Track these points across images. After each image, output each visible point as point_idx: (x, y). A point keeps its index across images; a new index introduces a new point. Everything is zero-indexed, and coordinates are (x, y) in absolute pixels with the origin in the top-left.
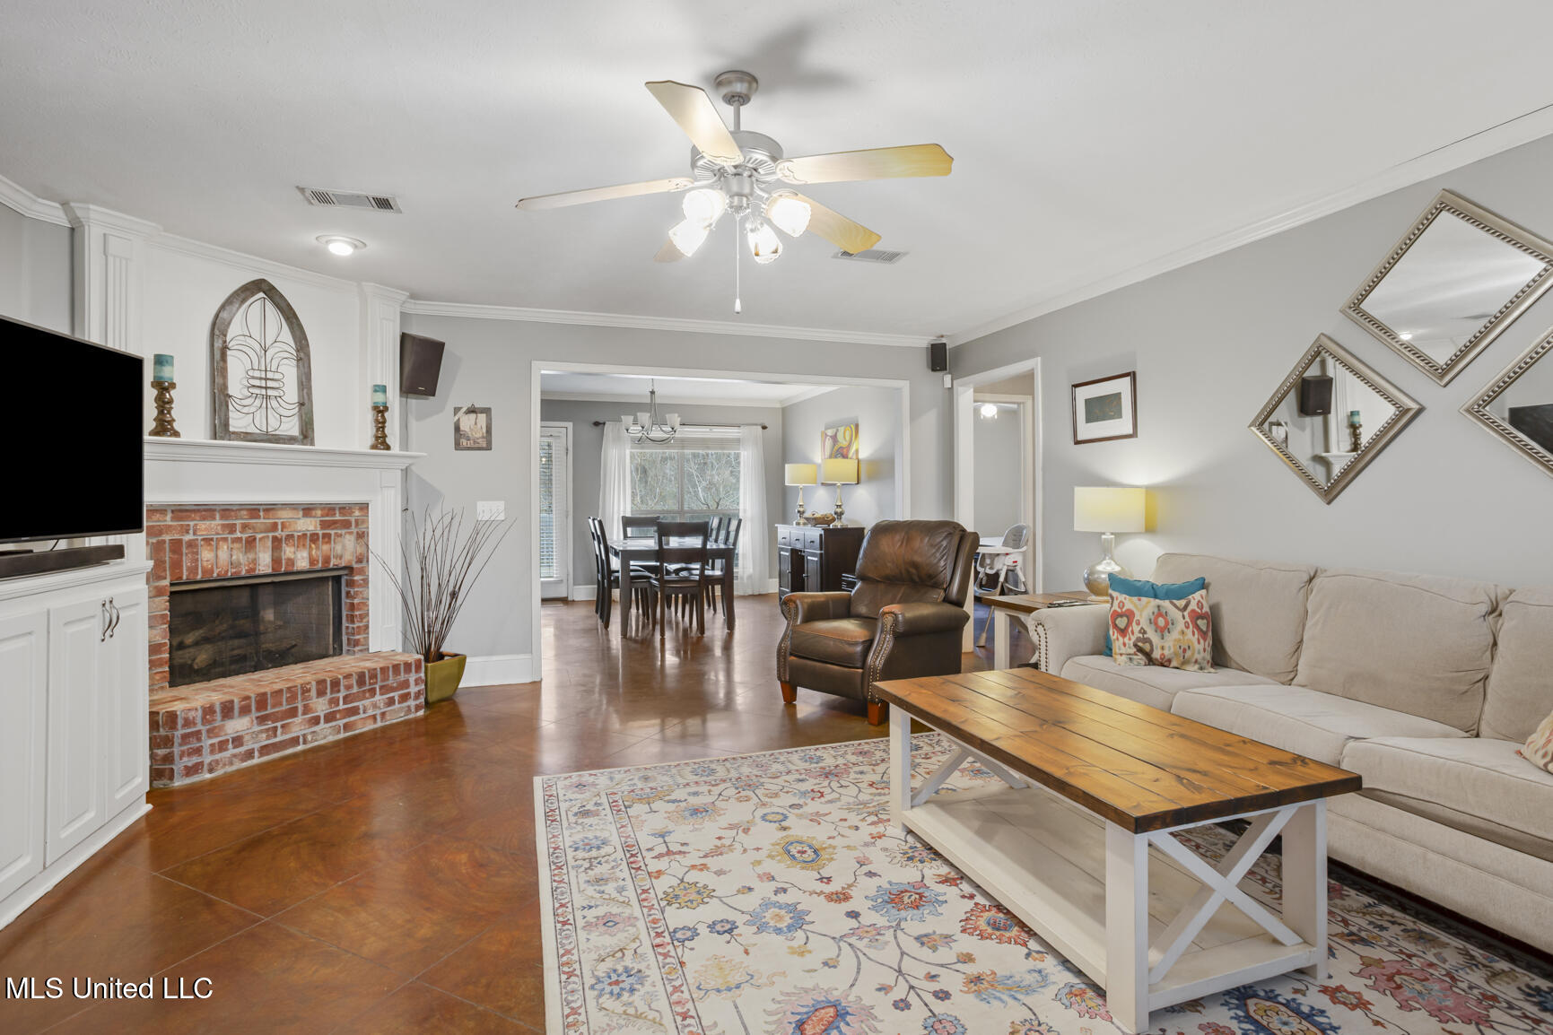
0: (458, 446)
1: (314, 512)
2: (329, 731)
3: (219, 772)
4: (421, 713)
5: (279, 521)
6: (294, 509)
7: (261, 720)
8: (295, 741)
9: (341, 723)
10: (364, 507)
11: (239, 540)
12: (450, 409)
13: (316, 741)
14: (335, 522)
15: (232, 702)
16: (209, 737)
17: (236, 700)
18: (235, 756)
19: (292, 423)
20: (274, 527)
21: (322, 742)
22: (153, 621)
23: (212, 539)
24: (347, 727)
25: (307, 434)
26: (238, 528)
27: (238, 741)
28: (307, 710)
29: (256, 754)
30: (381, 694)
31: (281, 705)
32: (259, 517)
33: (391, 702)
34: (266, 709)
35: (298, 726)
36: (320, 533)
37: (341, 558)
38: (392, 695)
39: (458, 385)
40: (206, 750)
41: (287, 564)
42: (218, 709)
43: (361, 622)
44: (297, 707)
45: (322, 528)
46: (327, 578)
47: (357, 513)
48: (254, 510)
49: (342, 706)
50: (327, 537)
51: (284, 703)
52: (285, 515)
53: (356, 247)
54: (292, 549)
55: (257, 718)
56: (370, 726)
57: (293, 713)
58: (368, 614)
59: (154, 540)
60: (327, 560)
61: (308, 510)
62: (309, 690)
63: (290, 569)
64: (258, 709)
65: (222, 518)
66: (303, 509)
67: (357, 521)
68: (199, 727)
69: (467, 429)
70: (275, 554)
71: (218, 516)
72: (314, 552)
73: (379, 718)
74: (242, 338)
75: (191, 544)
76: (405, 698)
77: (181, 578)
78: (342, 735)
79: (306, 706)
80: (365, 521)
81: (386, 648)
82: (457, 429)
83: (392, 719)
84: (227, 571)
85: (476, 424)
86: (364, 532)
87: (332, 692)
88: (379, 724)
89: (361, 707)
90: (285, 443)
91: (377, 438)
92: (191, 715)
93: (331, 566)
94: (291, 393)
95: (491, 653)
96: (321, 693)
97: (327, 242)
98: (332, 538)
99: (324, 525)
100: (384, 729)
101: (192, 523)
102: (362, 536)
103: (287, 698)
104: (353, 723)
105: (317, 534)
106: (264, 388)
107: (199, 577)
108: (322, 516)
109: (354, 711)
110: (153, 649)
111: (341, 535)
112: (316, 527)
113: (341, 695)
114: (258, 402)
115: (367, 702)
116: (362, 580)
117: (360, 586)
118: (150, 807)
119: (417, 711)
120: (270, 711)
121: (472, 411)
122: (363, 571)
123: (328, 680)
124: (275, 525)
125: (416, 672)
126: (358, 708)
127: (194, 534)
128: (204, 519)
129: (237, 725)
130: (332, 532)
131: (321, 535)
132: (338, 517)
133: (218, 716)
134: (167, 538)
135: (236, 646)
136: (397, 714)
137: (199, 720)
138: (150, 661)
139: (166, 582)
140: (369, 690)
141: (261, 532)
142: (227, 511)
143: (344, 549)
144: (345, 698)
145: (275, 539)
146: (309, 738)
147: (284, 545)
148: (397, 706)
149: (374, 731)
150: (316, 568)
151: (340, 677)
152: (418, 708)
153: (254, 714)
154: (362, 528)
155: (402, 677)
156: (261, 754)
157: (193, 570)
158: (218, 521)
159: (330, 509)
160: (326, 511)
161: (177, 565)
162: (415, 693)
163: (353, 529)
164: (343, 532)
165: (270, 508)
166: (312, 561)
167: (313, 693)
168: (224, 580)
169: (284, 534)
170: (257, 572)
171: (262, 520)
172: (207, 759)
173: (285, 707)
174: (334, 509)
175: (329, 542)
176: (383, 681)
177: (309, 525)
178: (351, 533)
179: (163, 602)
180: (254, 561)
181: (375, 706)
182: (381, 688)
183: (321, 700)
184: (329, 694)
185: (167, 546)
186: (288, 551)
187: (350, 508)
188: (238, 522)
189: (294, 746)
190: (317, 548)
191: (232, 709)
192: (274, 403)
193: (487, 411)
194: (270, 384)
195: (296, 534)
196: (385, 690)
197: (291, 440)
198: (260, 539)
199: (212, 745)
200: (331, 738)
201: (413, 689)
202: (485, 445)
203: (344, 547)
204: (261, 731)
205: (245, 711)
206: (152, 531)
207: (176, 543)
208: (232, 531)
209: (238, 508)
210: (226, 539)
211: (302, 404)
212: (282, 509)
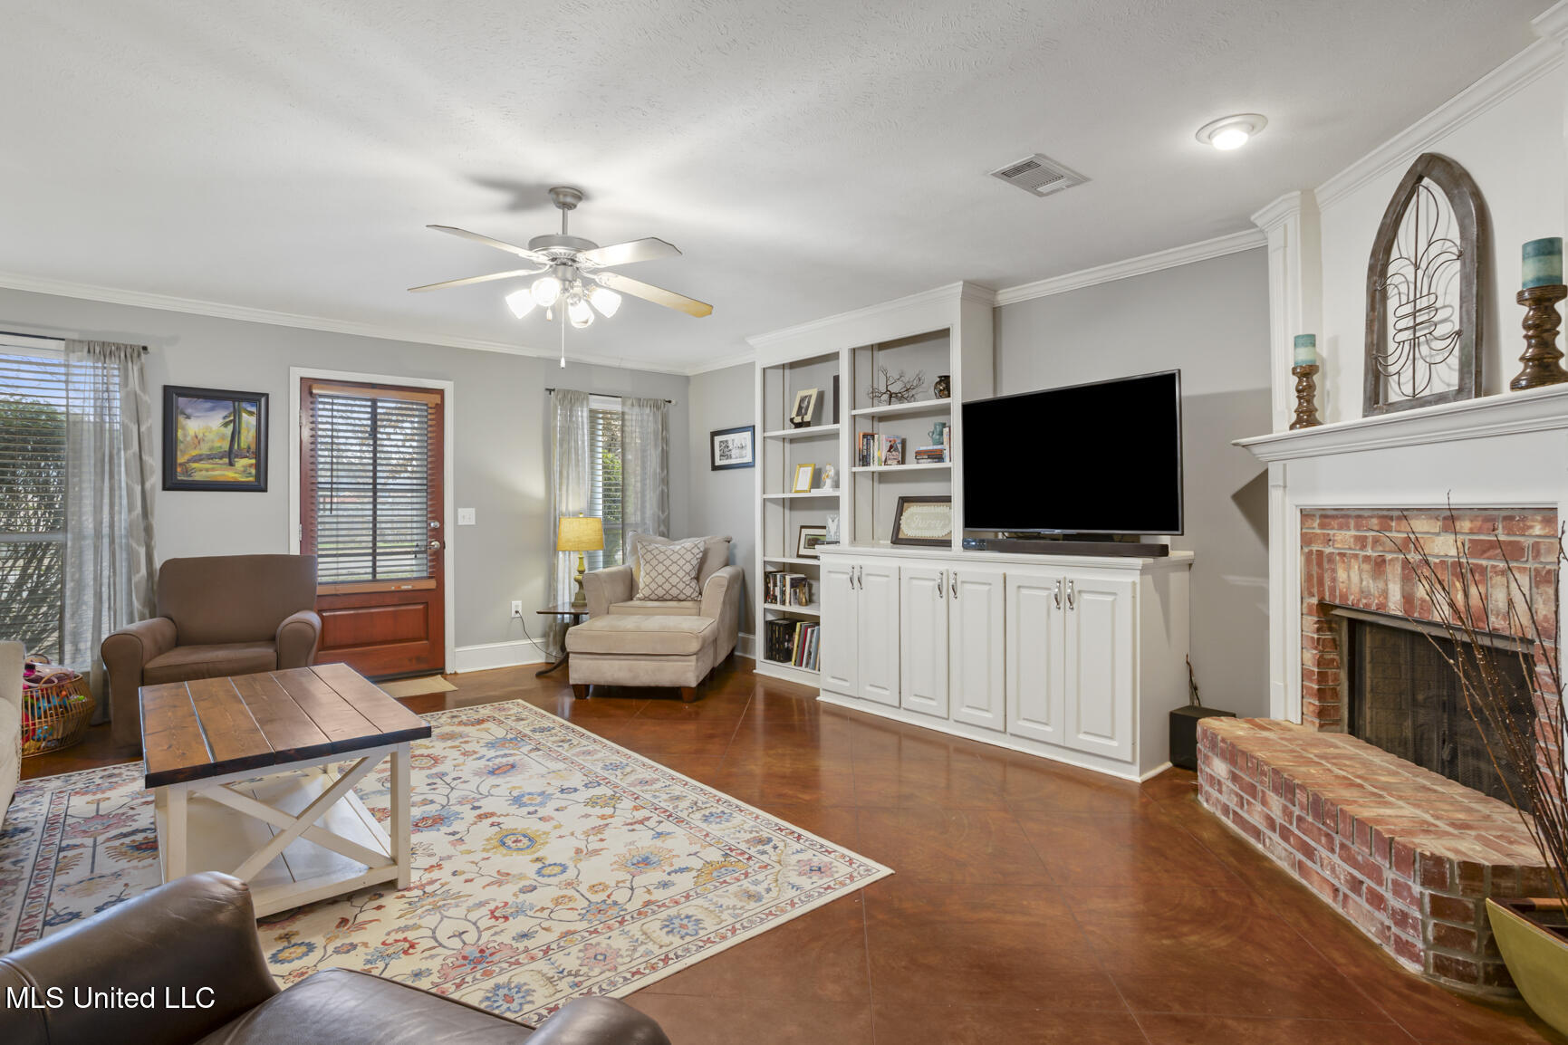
1: (1458, 525)
5: (1413, 535)
10: (1550, 515)
11: (1369, 559)
14: (1496, 545)
19: (1448, 372)
20: (1407, 544)
22: (1304, 642)
23: (1346, 555)
26: (1369, 543)
32: (1391, 528)
33: (1355, 886)
35: (1257, 815)
36: (1467, 562)
47: (1538, 529)
48: (1386, 517)
50: (1480, 571)
52: (1420, 525)
54: (1428, 585)
59: (1306, 550)
61: (1449, 518)
65: (1355, 527)
66: (1443, 518)
67: (1538, 546)
70: (1407, 589)
72: (1458, 596)
75: (1331, 558)
77: (1325, 599)
80: (1553, 547)
84: (1359, 601)
86: (1550, 570)
98: (1489, 573)
99: (1475, 546)
101: (1332, 533)
102: (1547, 577)
105: (1464, 565)
106: (1412, 329)
107: (1337, 600)
108: (1471, 533)
110: (1305, 675)
111: (1502, 571)
112: (1462, 551)
114: (1404, 355)
124: (1408, 541)
127: (1333, 546)
128: (1341, 528)
130: (1485, 562)
132: (1501, 535)
134: (1315, 548)
139: (1314, 600)
141: (1392, 551)
142: (1360, 517)
143: (1510, 601)
145: (1406, 563)
147: (1417, 575)
154: (1547, 560)
157: (1333, 591)
158: (1352, 532)
161: (1321, 583)
163: (1531, 561)
164: (1509, 564)
165: (1404, 514)
169: (1417, 558)
170: (1388, 610)
171: (1394, 533)
174: (1493, 519)
175: (1484, 581)
177: (1444, 547)
178: (1525, 569)
179: (1311, 621)
180: (1385, 593)
185: (1315, 558)
187: (1522, 518)
188: (1369, 534)
190: (1465, 591)
195: (1432, 560)
196: (1346, 854)
198: (1391, 560)
203: (1510, 597)
206: (1306, 540)
207: (1320, 553)
208: (1363, 547)
209: (1369, 513)
210: (1356, 556)
211: (1459, 333)
212: (1417, 517)
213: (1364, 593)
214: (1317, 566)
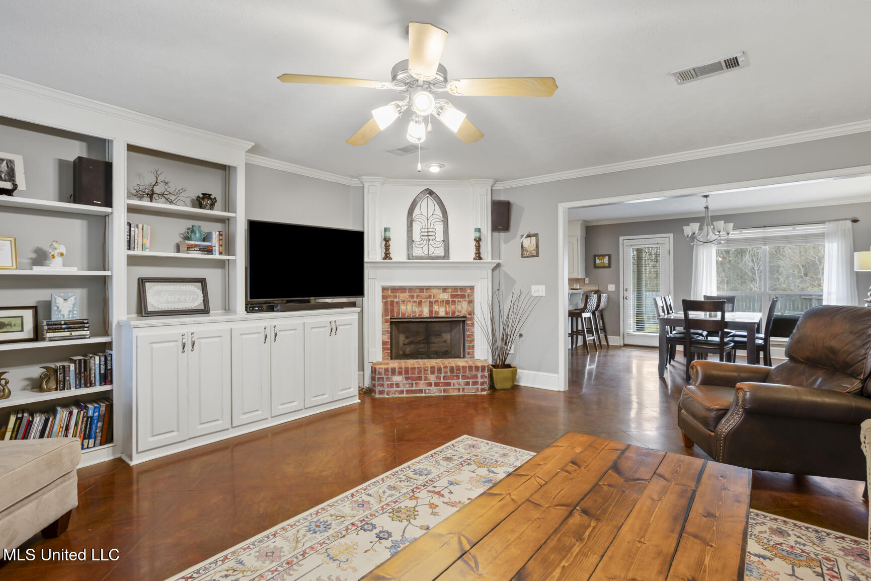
0: (523, 256)
1: (447, 291)
2: (436, 390)
3: (390, 396)
4: (485, 393)
5: (432, 294)
6: (439, 289)
7: (407, 379)
8: (421, 391)
9: (442, 388)
10: (472, 288)
11: (415, 302)
12: (519, 236)
13: (431, 393)
14: (458, 295)
15: (395, 368)
16: (387, 381)
17: (397, 368)
18: (396, 391)
19: (440, 251)
20: (430, 297)
21: (433, 395)
22: (384, 332)
23: (405, 301)
24: (445, 391)
25: (447, 256)
26: (415, 297)
27: (398, 385)
28: (426, 379)
29: (405, 392)
30: (462, 379)
31: (415, 374)
32: (423, 292)
33: (468, 384)
34: (408, 375)
35: (422, 385)
36: (450, 300)
37: (460, 312)
38: (468, 380)
39: (522, 223)
40: (386, 386)
41: (435, 313)
42: (390, 370)
43: (471, 343)
44: (421, 377)
45: (451, 298)
46: (460, 321)
47: (469, 291)
48: (421, 289)
49: (442, 381)
50: (454, 302)
51: (416, 374)
52: (434, 291)
53: (441, 167)
54: (438, 307)
55: (405, 377)
56: (456, 393)
57: (420, 378)
58: (474, 340)
59: (385, 301)
60: (454, 313)
61: (445, 289)
62: (427, 370)
63: (437, 316)
64: (405, 374)
65: (409, 292)
66: (443, 289)
67: (468, 295)
68: (383, 376)
69: (527, 247)
70: (431, 309)
71: (407, 291)
72: (448, 309)
73: (461, 390)
74: (420, 215)
75: (398, 303)
76: (475, 383)
77: (394, 316)
78: (442, 394)
79: (426, 377)
80: (473, 295)
81: (482, 358)
82: (522, 246)
83: (467, 392)
84: (411, 315)
85: (531, 243)
86: (472, 300)
87: (438, 373)
88: (461, 393)
89: (452, 383)
90: (435, 260)
91: (476, 254)
92: (381, 370)
93: (456, 315)
94: (440, 236)
95: (538, 370)
96: (432, 373)
97: (429, 167)
98: (456, 302)
99: (452, 296)
100: (463, 396)
101: (398, 294)
102: (471, 302)
103: (418, 372)
104: (448, 390)
105: (449, 301)
106: (428, 236)
107: (400, 316)
108: (451, 292)
109: (449, 384)
110: (384, 343)
111: (460, 301)
112: (448, 297)
113: (442, 375)
114: (425, 242)
115: (455, 381)
116: (472, 323)
117: (470, 326)
118: (360, 401)
119: (482, 391)
120: (410, 376)
121: (529, 236)
122: (472, 319)
123: (436, 367)
124: (430, 296)
125: (482, 371)
126: (450, 383)
127: (399, 298)
128: (402, 292)
129: (397, 379)
130: (456, 300)
131: (451, 301)
132: (459, 293)
133: (390, 373)
134: (389, 300)
135: (422, 347)
136: (470, 391)
137: (383, 373)
138: (383, 348)
139: (389, 317)
140: (456, 376)
141: (424, 299)
142: (411, 289)
143: (462, 308)
144: (444, 377)
145: (430, 302)
146: (427, 391)
147: (434, 305)
148: (471, 386)
149: (459, 396)
150: (448, 316)
151: (442, 367)
152: (483, 390)
153: (404, 376)
154: (471, 298)
155: (474, 373)
156: (407, 393)
157: (398, 313)
158: (407, 294)
159: (455, 289)
160: (453, 290)
161: (392, 311)
162: (481, 383)
163: (467, 299)
164: (462, 300)
165: (428, 288)
166: (447, 313)
167: (429, 372)
168: (410, 318)
169: (434, 300)
170: (423, 316)
171: (425, 294)
172: (386, 390)
173: (416, 375)
174: (457, 289)
175: (455, 304)
176: (463, 372)
177: (445, 296)
178: (465, 300)
179: (388, 325)
180: (422, 311)
181: (459, 384)
182: (462, 376)
183: (432, 376)
184: (436, 373)
185: (389, 303)
186: (436, 308)
187: (465, 289)
188: (415, 294)
189: (420, 393)
190: (449, 307)
191: (395, 371)
192: (431, 241)
193: (536, 235)
194: (430, 234)
195: (439, 300)
196: (464, 377)
197: (438, 258)
198: (424, 302)
199: (388, 384)
200: (437, 394)
201: (480, 380)
202: (535, 255)
203: (462, 307)
204: (407, 383)
205: (400, 373)
206: (384, 297)
207: (392, 302)
208: (413, 298)
209: (415, 288)
210: (410, 301)
211: (443, 241)
212: (433, 289)
213: (414, 312)
214: (389, 306)
